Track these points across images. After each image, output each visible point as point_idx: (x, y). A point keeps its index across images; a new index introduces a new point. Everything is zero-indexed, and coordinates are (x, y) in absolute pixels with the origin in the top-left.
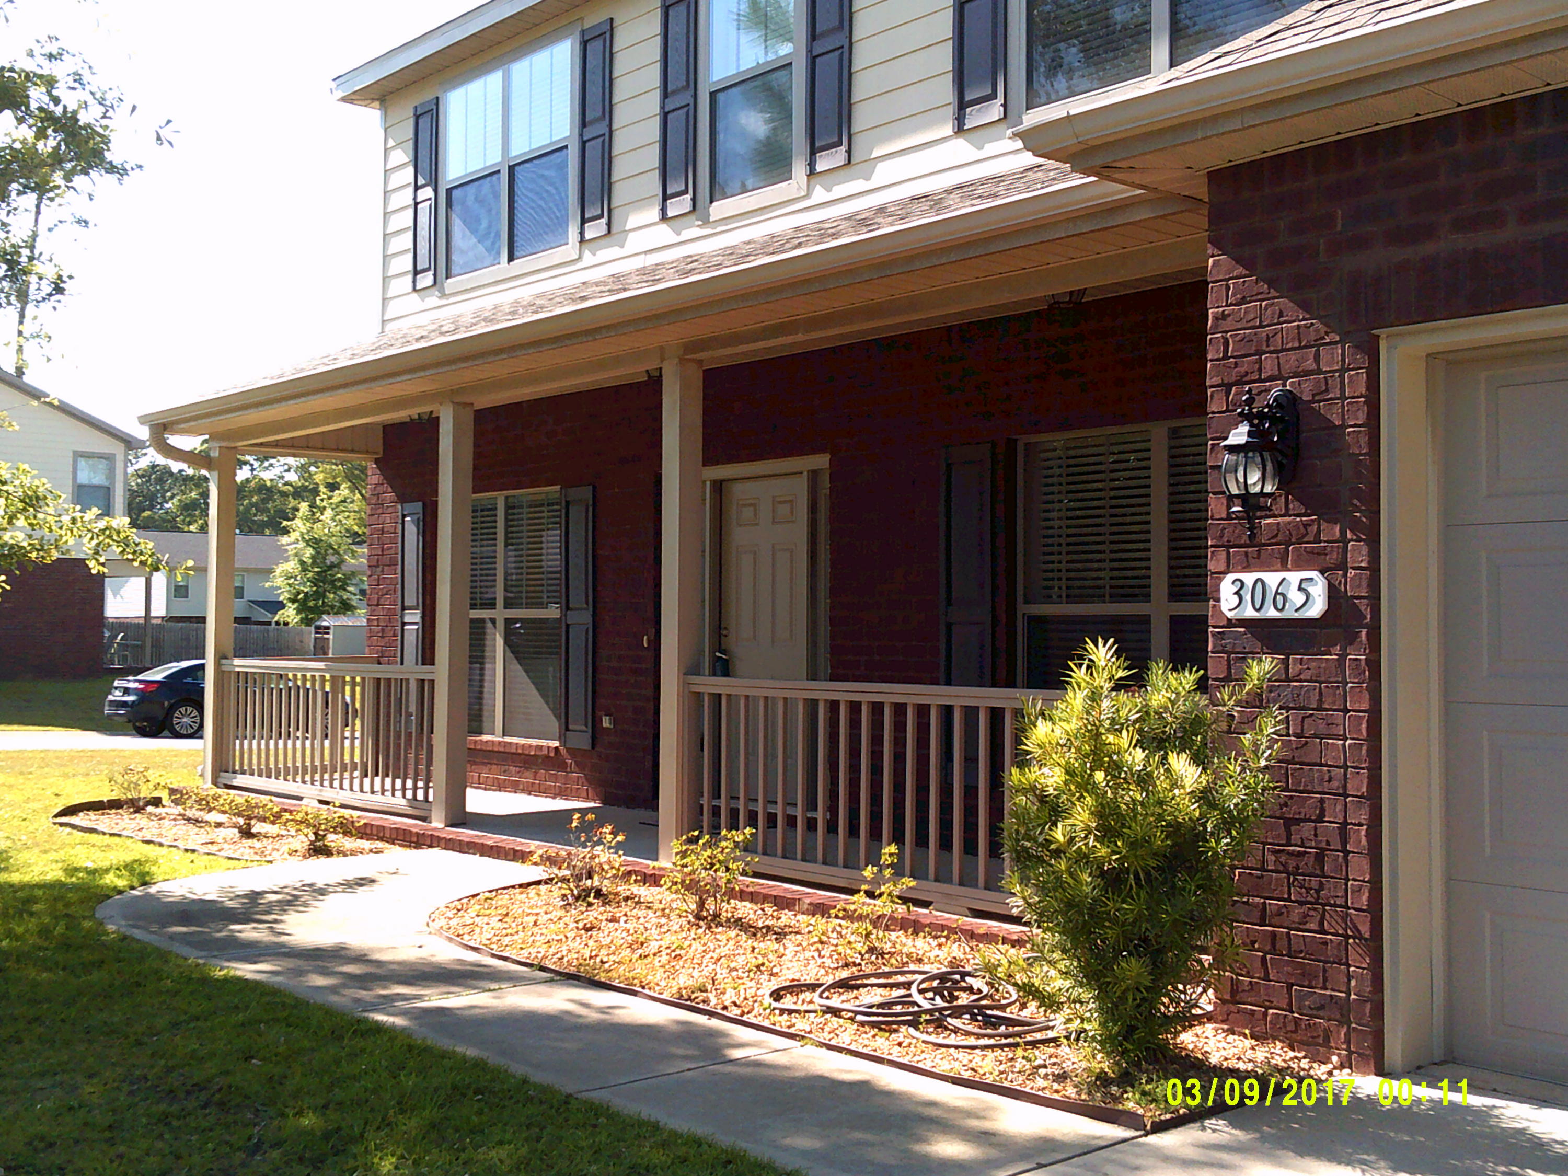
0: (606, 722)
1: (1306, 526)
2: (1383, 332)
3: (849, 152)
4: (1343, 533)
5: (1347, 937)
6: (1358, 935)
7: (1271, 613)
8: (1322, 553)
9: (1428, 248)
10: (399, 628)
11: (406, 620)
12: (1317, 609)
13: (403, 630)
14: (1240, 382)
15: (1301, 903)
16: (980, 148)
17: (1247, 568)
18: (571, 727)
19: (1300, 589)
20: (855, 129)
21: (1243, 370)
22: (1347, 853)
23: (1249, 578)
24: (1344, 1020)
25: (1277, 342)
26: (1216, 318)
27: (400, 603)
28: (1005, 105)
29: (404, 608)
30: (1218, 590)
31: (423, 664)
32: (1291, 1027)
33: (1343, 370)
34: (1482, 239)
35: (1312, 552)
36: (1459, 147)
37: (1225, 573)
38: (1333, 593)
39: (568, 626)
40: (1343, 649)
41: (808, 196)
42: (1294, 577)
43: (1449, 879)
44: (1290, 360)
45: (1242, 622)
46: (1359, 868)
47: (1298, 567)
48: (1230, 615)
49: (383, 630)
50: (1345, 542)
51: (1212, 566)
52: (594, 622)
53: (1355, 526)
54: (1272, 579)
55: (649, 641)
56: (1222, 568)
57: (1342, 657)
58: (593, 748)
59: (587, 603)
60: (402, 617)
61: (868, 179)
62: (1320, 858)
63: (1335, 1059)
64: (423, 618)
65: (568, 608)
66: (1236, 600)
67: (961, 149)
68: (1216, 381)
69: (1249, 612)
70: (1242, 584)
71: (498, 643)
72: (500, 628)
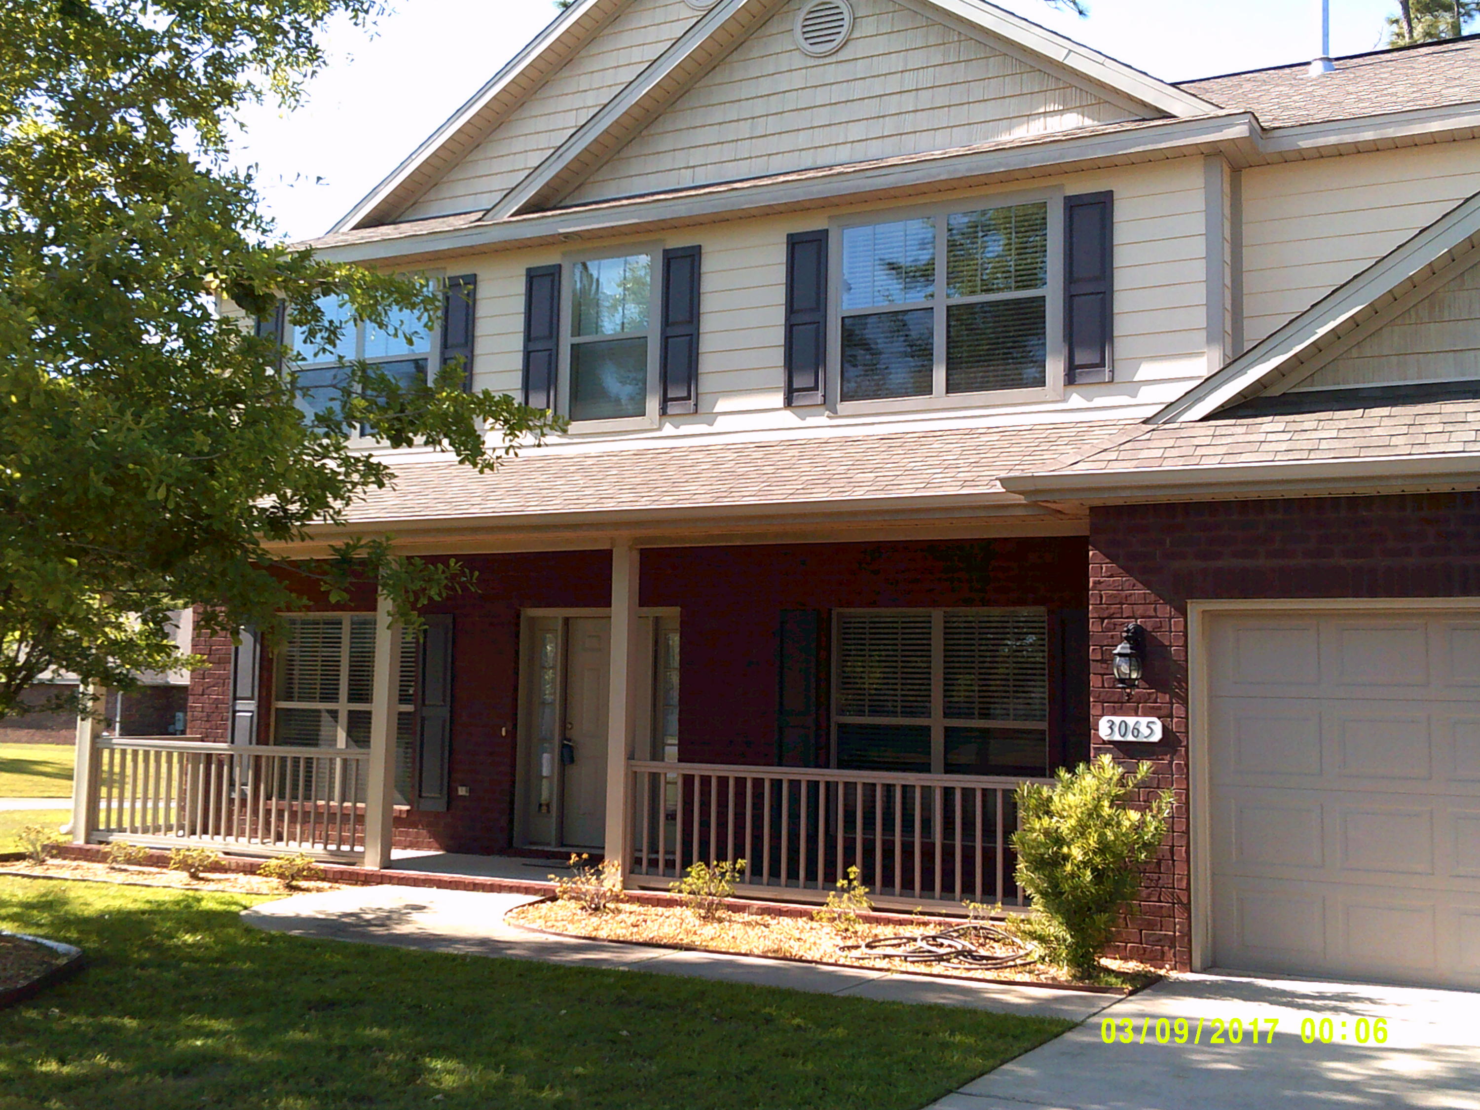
0: (462, 791)
1: (1149, 694)
2: (1189, 601)
3: (696, 405)
4: (1171, 699)
5: (1174, 903)
6: (1180, 902)
7: (1130, 738)
8: (1159, 708)
9: (1219, 563)
10: (230, 714)
11: (238, 708)
12: (1157, 737)
13: (234, 717)
14: (1110, 617)
15: (1147, 888)
16: (803, 419)
17: (1114, 714)
18: (424, 795)
19: (1148, 727)
20: (701, 390)
21: (1112, 611)
22: (1174, 861)
23: (1117, 720)
24: (1172, 946)
25: (1132, 600)
26: (1095, 583)
27: (231, 695)
28: (824, 396)
29: (235, 698)
30: (1097, 725)
31: (258, 744)
32: (1142, 952)
33: (1170, 618)
34: (1248, 563)
35: (1153, 708)
36: (1234, 517)
37: (1102, 716)
38: (1165, 729)
39: (423, 719)
40: (1172, 757)
41: (660, 429)
42: (1144, 721)
43: (1213, 874)
44: (1139, 609)
45: (1110, 742)
46: (1180, 869)
47: (1145, 715)
48: (1106, 738)
49: (208, 716)
50: (1172, 704)
51: (1092, 712)
52: (451, 717)
53: (1177, 696)
54: (1131, 721)
55: (507, 732)
56: (1100, 713)
57: (1171, 762)
58: (448, 809)
59: (444, 701)
60: (234, 705)
61: (711, 424)
62: (1159, 864)
63: (1167, 966)
64: (259, 707)
65: (424, 704)
66: (1109, 731)
67: (788, 418)
68: (1096, 615)
69: (1117, 737)
70: (1113, 723)
71: (339, 729)
72: (343, 718)
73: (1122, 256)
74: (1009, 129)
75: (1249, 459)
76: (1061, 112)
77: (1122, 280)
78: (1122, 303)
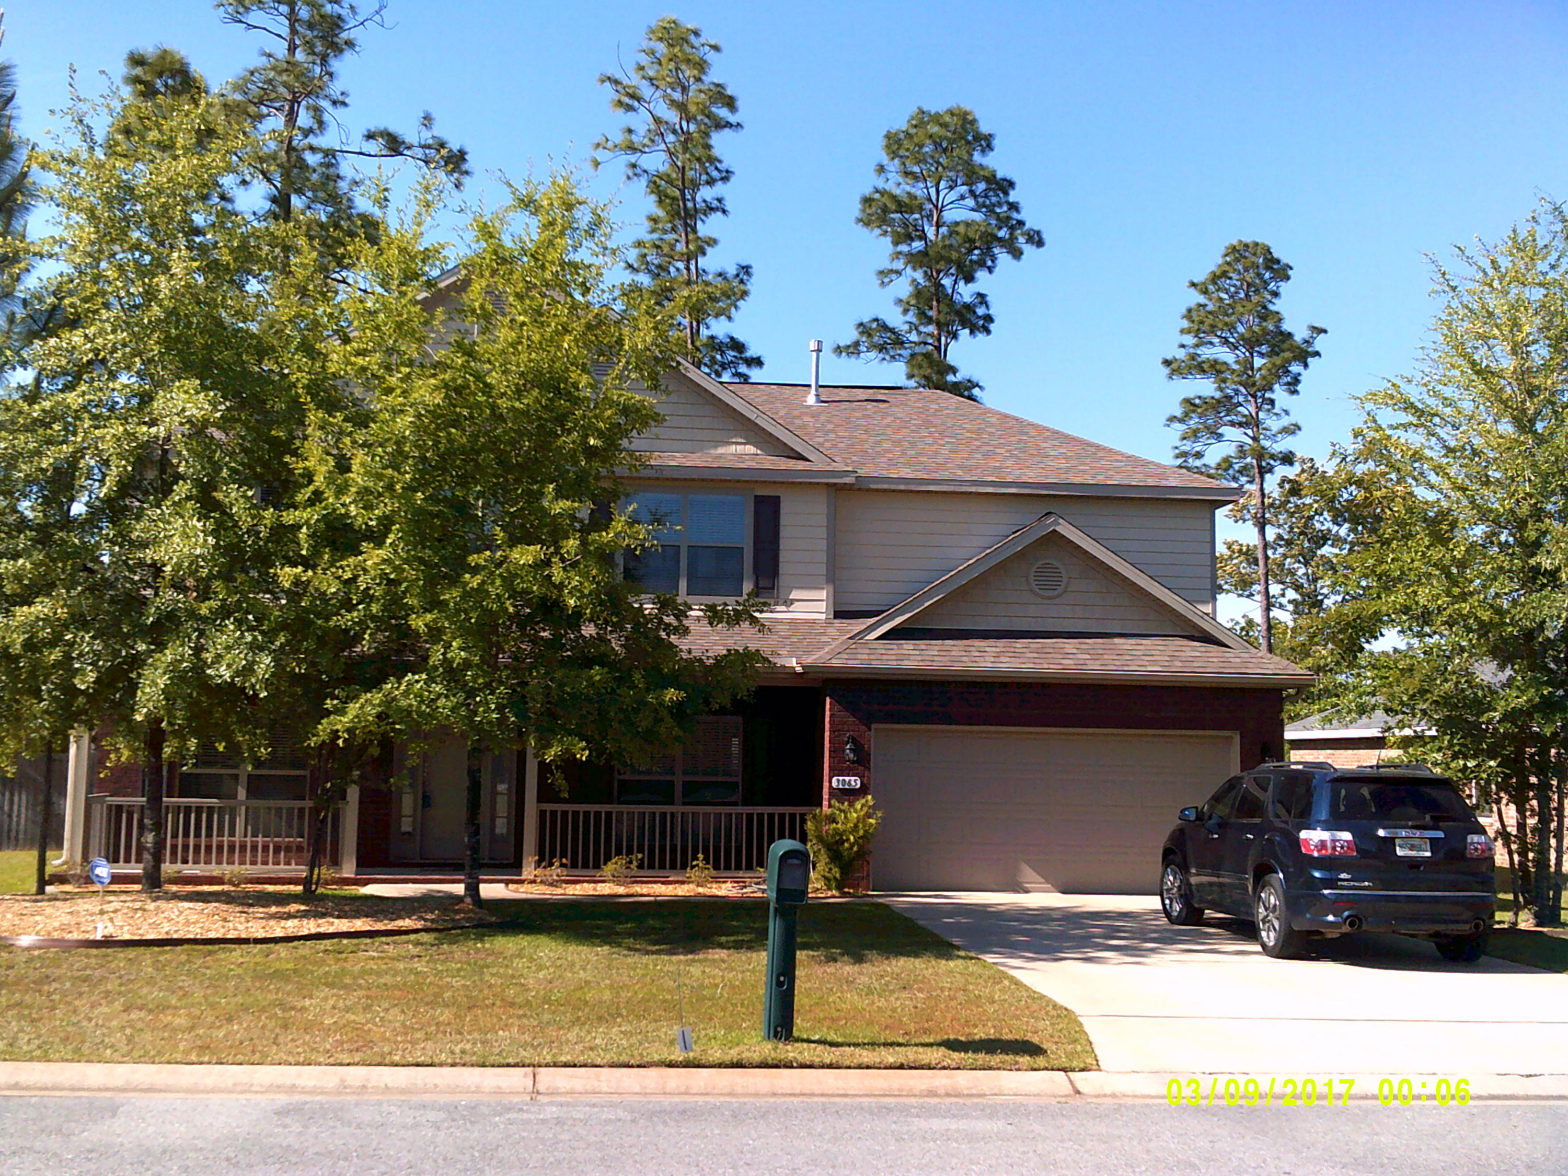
2: (872, 724)
4: (864, 768)
7: (847, 787)
8: (859, 773)
12: (858, 786)
14: (838, 731)
19: (854, 782)
21: (839, 728)
23: (841, 778)
30: (832, 781)
35: (856, 773)
37: (834, 777)
38: (862, 782)
42: (853, 778)
44: (852, 727)
45: (838, 789)
48: (835, 787)
50: (864, 771)
53: (867, 767)
54: (847, 779)
66: (837, 784)
69: (841, 787)
70: (839, 780)
71: (240, 788)
72: (243, 779)
73: (784, 532)
74: (716, 447)
75: (907, 664)
76: (744, 444)
77: (784, 544)
78: (783, 556)
